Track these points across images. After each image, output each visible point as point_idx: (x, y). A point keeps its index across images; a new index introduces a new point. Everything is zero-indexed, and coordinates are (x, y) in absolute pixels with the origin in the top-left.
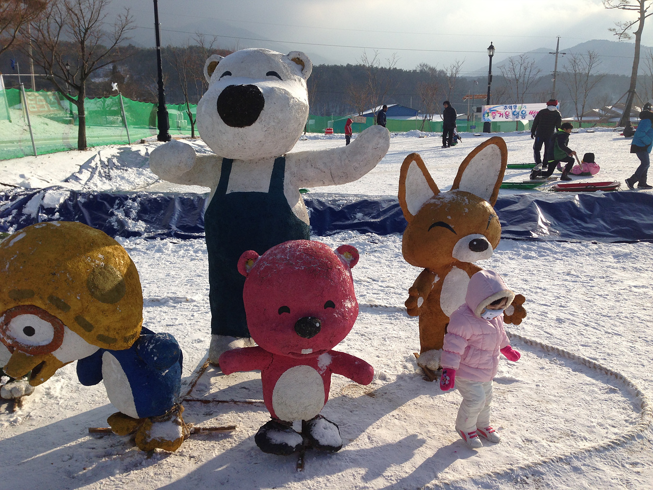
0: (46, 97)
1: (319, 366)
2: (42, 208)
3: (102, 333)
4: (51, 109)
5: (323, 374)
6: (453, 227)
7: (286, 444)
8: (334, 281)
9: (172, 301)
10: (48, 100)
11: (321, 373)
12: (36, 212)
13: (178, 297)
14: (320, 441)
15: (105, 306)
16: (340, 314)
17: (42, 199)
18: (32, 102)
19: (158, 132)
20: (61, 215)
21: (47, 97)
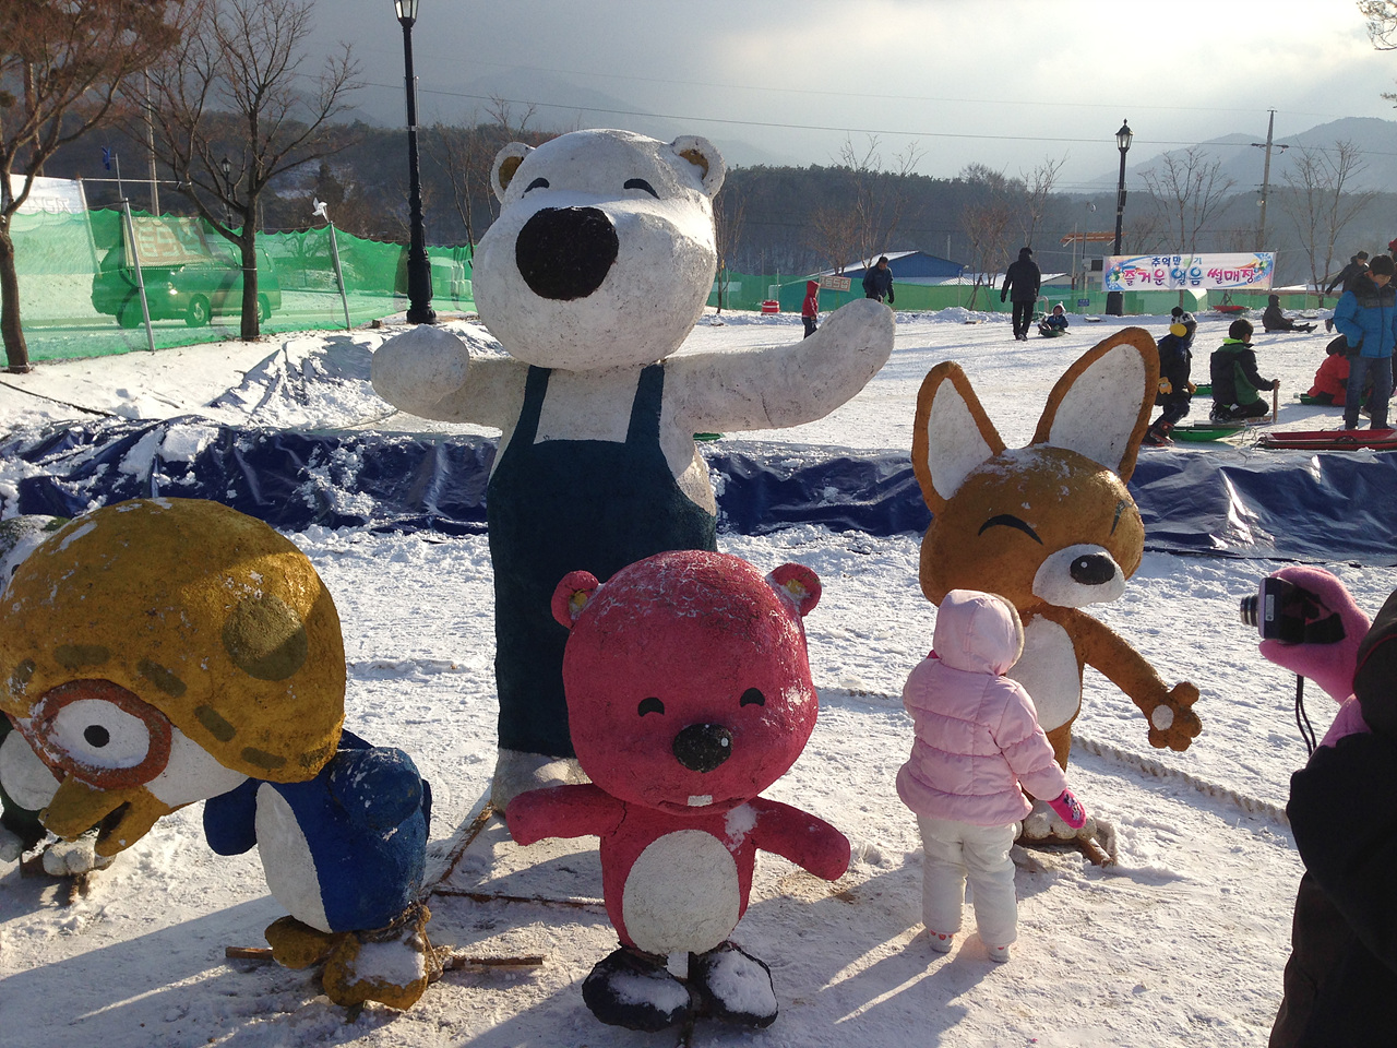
0: (176, 228)
1: (729, 832)
2: (160, 462)
3: (253, 744)
4: (186, 253)
5: (737, 850)
6: (1034, 527)
7: (652, 1007)
8: (763, 645)
9: (420, 669)
10: (181, 234)
11: (733, 847)
12: (148, 469)
13: (433, 662)
14: (727, 1002)
15: (262, 686)
16: (775, 720)
17: (161, 443)
18: (146, 239)
19: (408, 304)
20: (198, 477)
21: (178, 229)
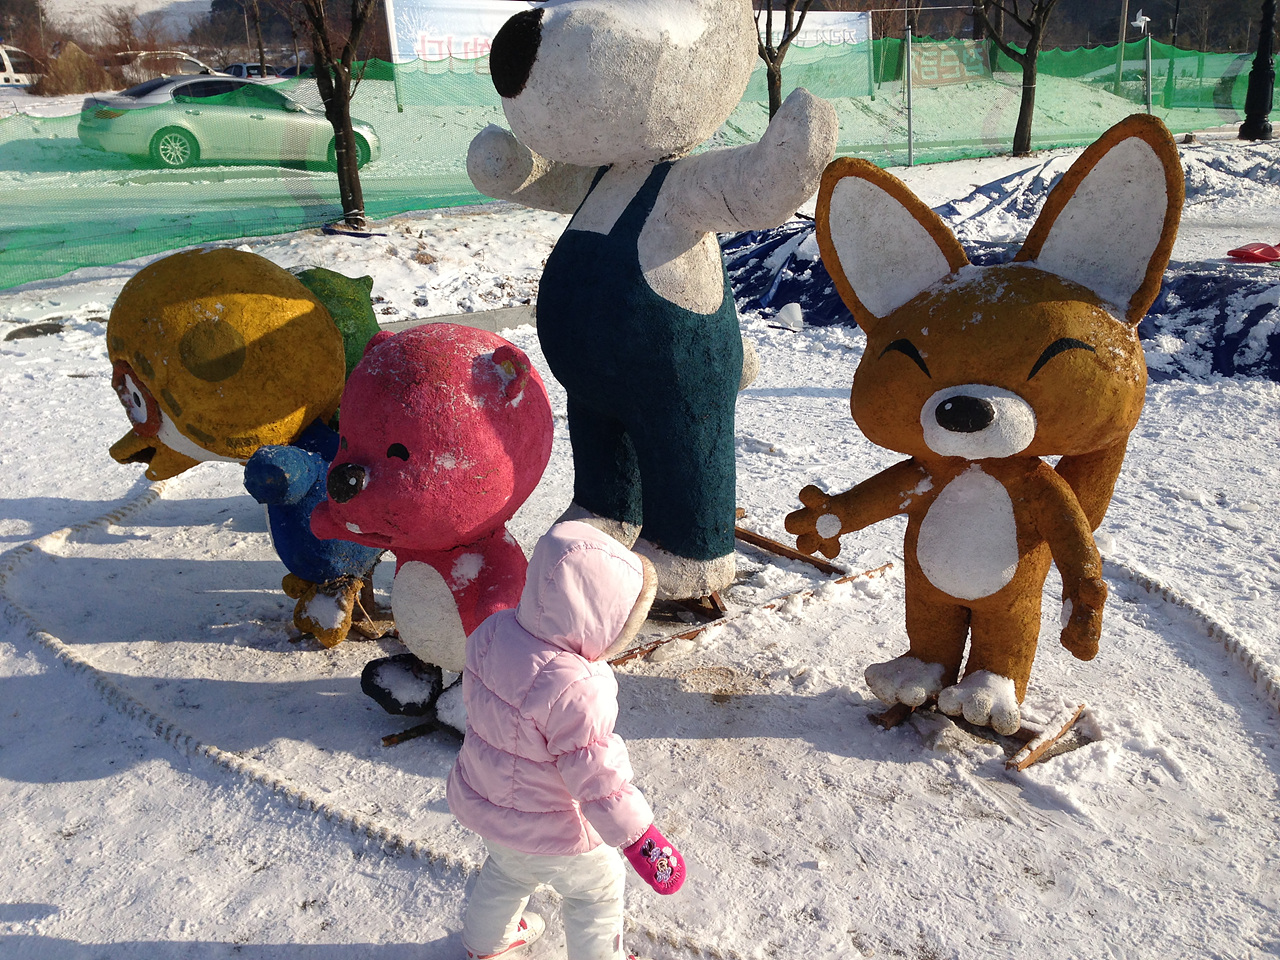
0: (960, 51)
1: (454, 574)
2: (792, 258)
3: (191, 422)
5: (459, 592)
6: (924, 356)
11: (455, 588)
16: (412, 475)
17: (799, 244)
18: (931, 63)
19: (1243, 116)
